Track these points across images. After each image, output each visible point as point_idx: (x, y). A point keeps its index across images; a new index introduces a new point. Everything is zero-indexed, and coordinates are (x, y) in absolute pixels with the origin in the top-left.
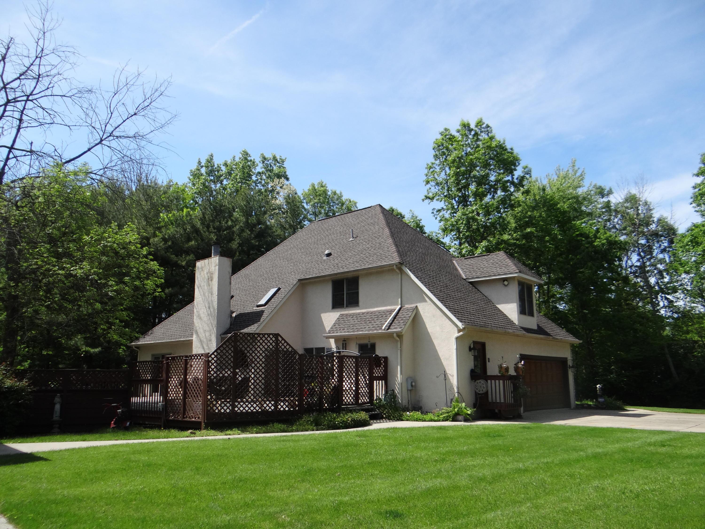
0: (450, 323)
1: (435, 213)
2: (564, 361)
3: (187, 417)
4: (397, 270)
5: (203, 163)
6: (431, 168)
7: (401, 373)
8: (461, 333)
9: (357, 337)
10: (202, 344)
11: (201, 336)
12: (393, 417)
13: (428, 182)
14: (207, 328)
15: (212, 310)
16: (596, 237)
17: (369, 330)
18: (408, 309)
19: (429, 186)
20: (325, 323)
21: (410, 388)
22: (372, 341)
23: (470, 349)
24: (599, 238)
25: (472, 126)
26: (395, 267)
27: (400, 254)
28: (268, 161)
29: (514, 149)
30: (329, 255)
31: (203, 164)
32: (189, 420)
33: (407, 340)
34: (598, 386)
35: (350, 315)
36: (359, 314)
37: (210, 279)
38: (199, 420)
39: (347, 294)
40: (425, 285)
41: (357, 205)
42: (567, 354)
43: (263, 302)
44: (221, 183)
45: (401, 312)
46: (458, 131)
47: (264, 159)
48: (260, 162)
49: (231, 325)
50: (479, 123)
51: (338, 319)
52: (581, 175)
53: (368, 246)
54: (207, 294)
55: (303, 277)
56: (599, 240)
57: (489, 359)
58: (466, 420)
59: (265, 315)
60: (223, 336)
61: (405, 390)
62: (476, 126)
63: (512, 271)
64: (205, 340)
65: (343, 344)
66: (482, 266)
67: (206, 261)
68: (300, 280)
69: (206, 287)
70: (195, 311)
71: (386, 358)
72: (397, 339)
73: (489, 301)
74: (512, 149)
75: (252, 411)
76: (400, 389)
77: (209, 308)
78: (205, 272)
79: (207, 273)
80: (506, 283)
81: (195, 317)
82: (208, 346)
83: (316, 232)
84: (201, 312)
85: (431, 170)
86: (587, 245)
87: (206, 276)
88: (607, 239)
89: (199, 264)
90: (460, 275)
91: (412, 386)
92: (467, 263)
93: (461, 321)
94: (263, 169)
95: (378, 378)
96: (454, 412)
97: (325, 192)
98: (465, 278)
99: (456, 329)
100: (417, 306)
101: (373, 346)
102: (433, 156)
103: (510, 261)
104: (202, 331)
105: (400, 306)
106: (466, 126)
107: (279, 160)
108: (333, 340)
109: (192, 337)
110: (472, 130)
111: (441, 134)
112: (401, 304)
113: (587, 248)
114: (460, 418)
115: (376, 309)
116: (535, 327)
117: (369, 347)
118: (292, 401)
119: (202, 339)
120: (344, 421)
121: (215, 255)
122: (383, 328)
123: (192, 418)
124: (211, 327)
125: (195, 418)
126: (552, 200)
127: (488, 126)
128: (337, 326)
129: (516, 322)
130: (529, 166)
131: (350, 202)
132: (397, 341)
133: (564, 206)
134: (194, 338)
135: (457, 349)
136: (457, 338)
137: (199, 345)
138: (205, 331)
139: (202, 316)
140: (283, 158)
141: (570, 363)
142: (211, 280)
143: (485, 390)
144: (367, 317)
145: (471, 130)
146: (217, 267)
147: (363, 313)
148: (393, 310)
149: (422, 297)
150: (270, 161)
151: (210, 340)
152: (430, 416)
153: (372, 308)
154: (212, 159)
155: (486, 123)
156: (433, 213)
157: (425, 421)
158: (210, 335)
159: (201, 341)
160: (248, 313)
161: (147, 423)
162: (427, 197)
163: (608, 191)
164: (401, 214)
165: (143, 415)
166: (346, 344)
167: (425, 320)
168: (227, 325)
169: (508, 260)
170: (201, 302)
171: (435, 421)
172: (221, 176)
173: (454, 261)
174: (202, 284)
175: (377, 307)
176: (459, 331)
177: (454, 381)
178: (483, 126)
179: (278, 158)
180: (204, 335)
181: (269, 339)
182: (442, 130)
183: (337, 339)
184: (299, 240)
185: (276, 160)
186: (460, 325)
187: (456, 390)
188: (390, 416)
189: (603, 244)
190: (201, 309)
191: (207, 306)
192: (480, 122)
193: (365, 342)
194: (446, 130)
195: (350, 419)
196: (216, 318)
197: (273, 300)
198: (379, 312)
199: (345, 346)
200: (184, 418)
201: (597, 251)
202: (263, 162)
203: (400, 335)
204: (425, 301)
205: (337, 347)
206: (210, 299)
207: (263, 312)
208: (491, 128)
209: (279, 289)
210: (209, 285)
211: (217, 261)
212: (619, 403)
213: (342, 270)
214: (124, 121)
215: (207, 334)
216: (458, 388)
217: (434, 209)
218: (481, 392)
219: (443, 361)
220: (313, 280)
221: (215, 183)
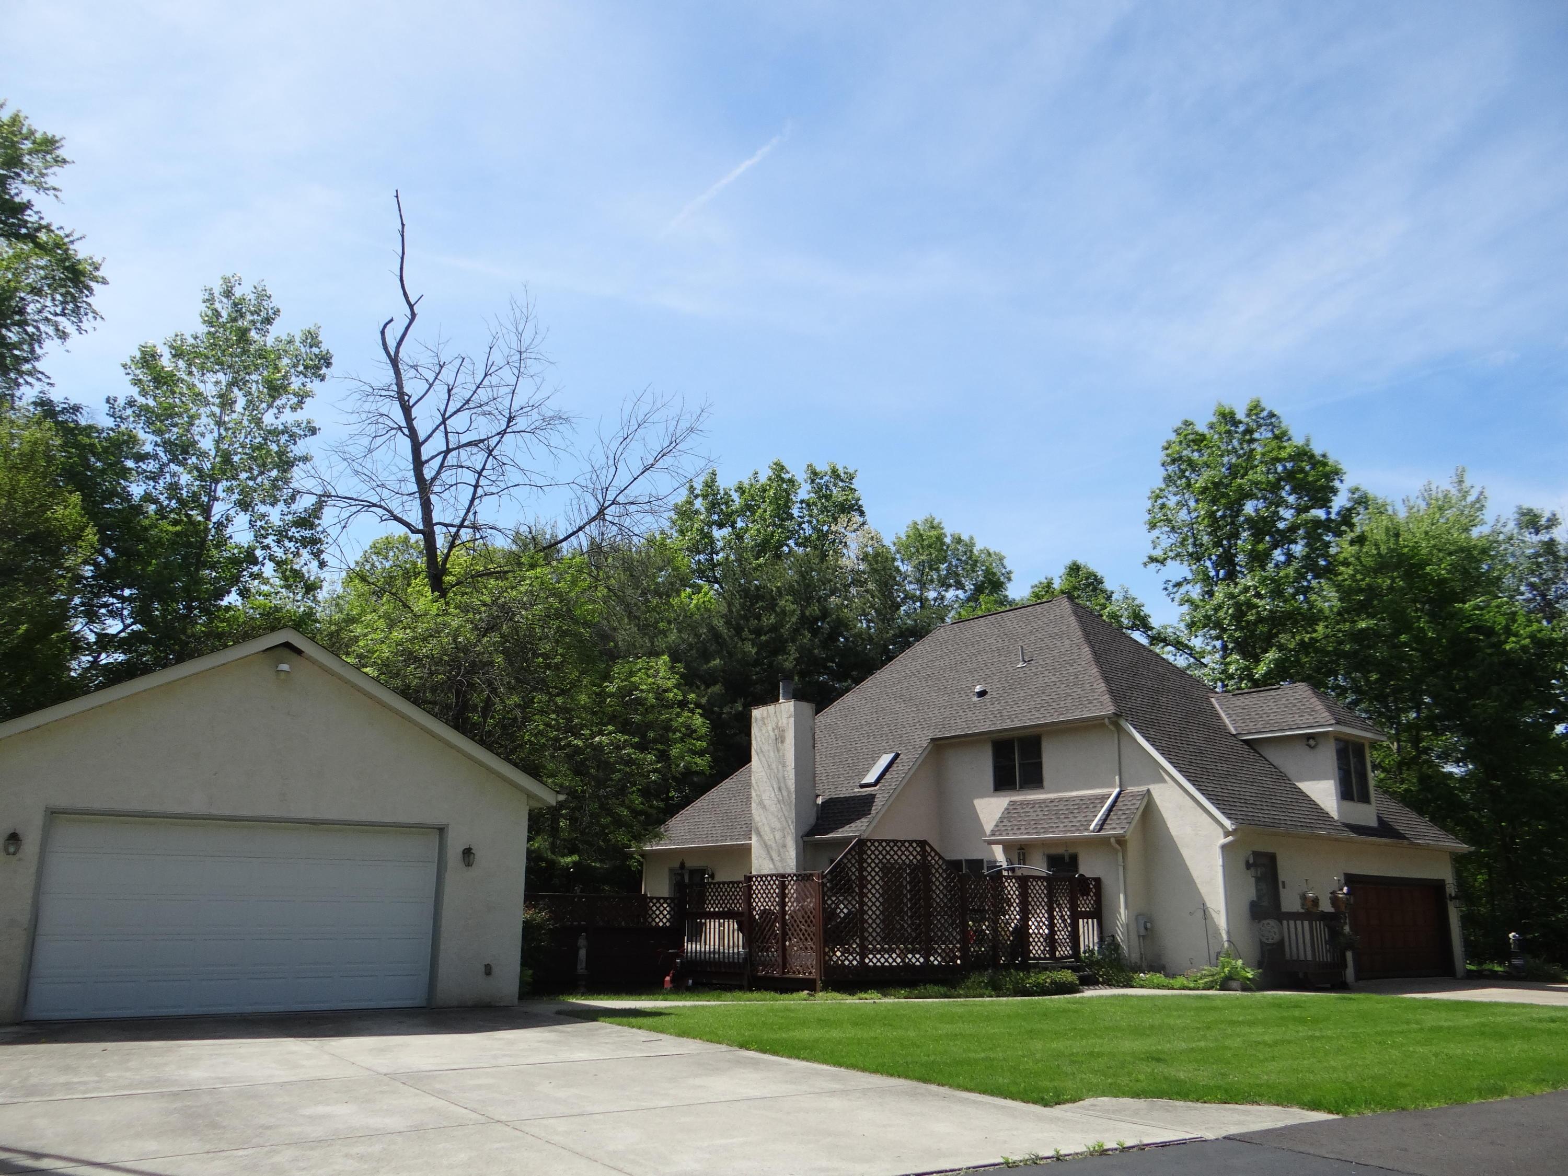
0: (1210, 820)
1: (1170, 588)
2: (1438, 886)
3: (788, 972)
4: (1111, 727)
5: (699, 487)
6: (1158, 497)
7: (1126, 907)
8: (1230, 838)
9: (1044, 843)
10: (769, 853)
11: (766, 838)
12: (1117, 981)
13: (1153, 526)
14: (778, 825)
15: (785, 793)
16: (1508, 631)
17: (1065, 832)
18: (1133, 795)
19: (1156, 532)
21: (1143, 932)
22: (1071, 851)
23: (1248, 866)
24: (1516, 635)
25: (1241, 415)
26: (1106, 720)
27: (1116, 696)
28: (821, 478)
29: (1328, 455)
30: (982, 694)
31: (697, 492)
32: (793, 976)
33: (1133, 848)
34: (1511, 935)
35: (1028, 803)
36: (1044, 801)
37: (780, 739)
38: (811, 977)
39: (1020, 765)
40: (1162, 754)
42: (1445, 873)
43: (871, 778)
44: (733, 527)
45: (1120, 799)
46: (1212, 426)
47: (814, 474)
48: (806, 481)
49: (818, 819)
50: (1255, 409)
51: (1006, 809)
52: (1478, 500)
53: (1054, 679)
54: (774, 766)
55: (939, 735)
56: (1514, 639)
57: (1283, 883)
58: (1244, 989)
59: (878, 803)
60: (806, 839)
61: (1134, 936)
62: (1248, 415)
63: (1322, 721)
64: (774, 845)
65: (1019, 854)
66: (1266, 710)
67: (771, 708)
68: (932, 739)
69: (772, 754)
70: (754, 794)
71: (1098, 881)
72: (1117, 846)
73: (1282, 777)
74: (1324, 456)
75: (890, 964)
76: (1126, 933)
77: (780, 789)
78: (770, 728)
79: (774, 730)
80: (1312, 742)
81: (754, 805)
82: (780, 855)
83: (950, 647)
84: (765, 797)
85: (1160, 501)
86: (1489, 651)
87: (772, 734)
88: (1532, 636)
89: (757, 713)
90: (1225, 728)
91: (1146, 929)
92: (1238, 703)
93: (1229, 818)
94: (813, 495)
95: (1086, 915)
96: (1222, 975)
97: (940, 538)
98: (1234, 732)
99: (1220, 832)
100: (1148, 790)
101: (1074, 859)
102: (1162, 480)
103: (1318, 703)
104: (767, 829)
105: (1118, 790)
106: (1228, 418)
107: (842, 475)
108: (1001, 847)
109: (750, 839)
110: (1240, 422)
111: (1177, 432)
112: (1121, 786)
113: (1490, 655)
114: (1234, 984)
115: (1074, 794)
116: (1374, 823)
117: (1067, 859)
118: (951, 950)
119: (769, 843)
120: (1039, 984)
121: (784, 698)
122: (1092, 827)
123: (799, 973)
124: (784, 823)
125: (805, 974)
126: (1413, 557)
127: (1272, 415)
128: (1006, 822)
129: (1335, 814)
130: (1364, 487)
132: (1116, 851)
133: (1440, 570)
134: (754, 841)
135: (1224, 866)
136: (1224, 847)
137: (763, 853)
138: (773, 830)
139: (767, 803)
140: (851, 470)
141: (1451, 889)
142: (782, 742)
143: (1277, 938)
144: (1060, 807)
145: (1236, 423)
146: (793, 719)
147: (1052, 801)
148: (1104, 798)
149: (1158, 775)
150: (825, 478)
151: (784, 846)
152: (1181, 980)
153: (1066, 791)
154: (713, 481)
155: (1268, 409)
156: (1166, 589)
157: (1173, 988)
158: (784, 837)
159: (767, 847)
160: (846, 799)
161: (714, 981)
162: (1153, 560)
163: (1549, 520)
165: (709, 969)
166: (1024, 854)
167: (1164, 816)
168: (812, 820)
169: (1315, 699)
170: (765, 779)
171: (1190, 989)
172: (733, 512)
173: (1213, 700)
174: (766, 748)
175: (1077, 790)
176: (1227, 834)
177: (1221, 921)
178: (1261, 416)
179: (841, 471)
180: (772, 837)
181: (911, 849)
182: (1178, 424)
183: (1008, 847)
184: (920, 661)
185: (838, 476)
186: (1228, 823)
187: (1225, 936)
188: (1110, 980)
189: (1524, 649)
190: (764, 791)
191: (775, 786)
192: (1256, 407)
193: (1060, 851)
194: (1187, 423)
195: (1048, 980)
196: (793, 807)
197: (888, 776)
198: (1081, 798)
199: (1023, 859)
200: (784, 973)
201: (1509, 662)
202: (813, 481)
203: (1121, 841)
204: (1164, 781)
205: (1009, 861)
206: (780, 775)
207: (872, 797)
208: (1278, 418)
209: (897, 756)
210: (778, 751)
211: (792, 709)
213: (1009, 724)
214: (635, 479)
215: (778, 835)
216: (1228, 933)
217: (1167, 581)
218: (1270, 941)
219: (1199, 886)
220: (958, 740)
221: (721, 526)
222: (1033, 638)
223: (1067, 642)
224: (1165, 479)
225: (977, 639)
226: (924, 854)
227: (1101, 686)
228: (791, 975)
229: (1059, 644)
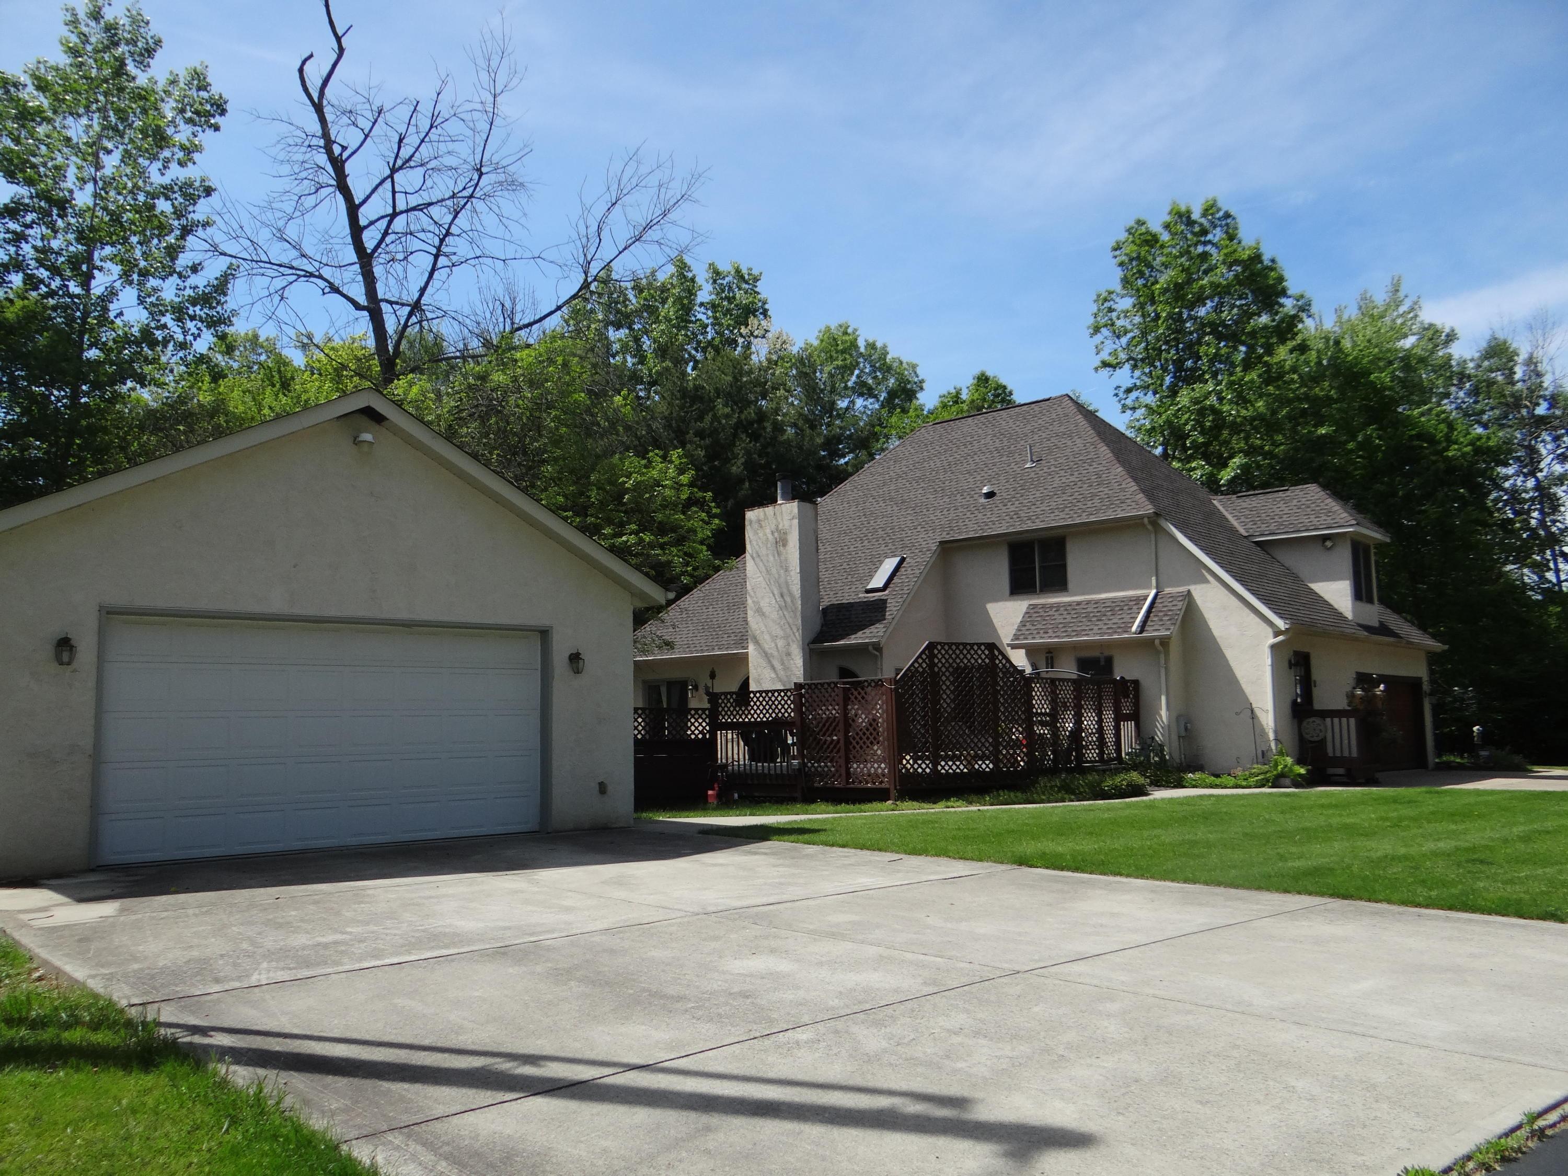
0: (1257, 620)
1: (1121, 395)
2: (1414, 684)
3: (853, 782)
4: (1150, 527)
6: (1105, 300)
7: (1168, 708)
8: (1281, 638)
9: (1075, 646)
10: (770, 662)
11: (766, 646)
12: (1166, 782)
13: (1097, 330)
14: (780, 633)
15: (788, 599)
16: (1450, 441)
17: (1102, 634)
18: (1172, 597)
19: (1098, 338)
20: (995, 621)
21: (1183, 733)
22: (1107, 653)
23: (1291, 665)
24: (1456, 443)
25: (1196, 216)
26: (1146, 520)
27: (1150, 496)
28: (724, 278)
29: (1277, 259)
30: (990, 495)
32: (859, 786)
33: (1175, 648)
34: (1475, 729)
35: (1051, 606)
36: (1070, 604)
37: (781, 541)
38: (883, 785)
39: (1040, 567)
40: (1207, 554)
41: (919, 370)
42: (1419, 670)
43: (878, 581)
44: (630, 328)
45: (1158, 601)
46: (1167, 226)
47: (717, 274)
48: (707, 281)
49: (822, 626)
50: (1210, 209)
51: (1026, 613)
52: (1412, 309)
53: (1072, 479)
54: (774, 571)
55: (948, 538)
56: (1456, 447)
57: (1315, 682)
58: (1296, 785)
59: (893, 608)
60: (812, 646)
61: (1174, 737)
62: (1204, 214)
63: (1342, 522)
64: (776, 654)
65: (1047, 658)
66: (1277, 511)
67: (769, 510)
68: (940, 542)
69: (771, 558)
70: (749, 601)
71: (1136, 683)
72: (1161, 648)
73: (1296, 578)
74: (1273, 261)
75: (954, 771)
76: (1167, 735)
77: (782, 596)
78: (768, 531)
79: (772, 533)
80: (1329, 544)
81: (750, 613)
82: (783, 664)
83: (937, 448)
84: (764, 604)
85: (1107, 305)
86: (1434, 458)
87: (770, 536)
88: (1472, 443)
89: (751, 515)
90: (1233, 530)
91: (1186, 729)
92: (1244, 505)
93: (1281, 618)
94: (714, 297)
95: (1127, 718)
96: (1275, 773)
97: (854, 345)
98: (1246, 534)
99: (1269, 631)
100: (1189, 591)
101: (1109, 661)
102: (1119, 281)
103: (1334, 504)
104: (767, 637)
105: (1153, 592)
106: (1185, 217)
107: (746, 277)
108: (1024, 651)
109: (747, 648)
110: (1195, 222)
111: (1129, 231)
112: (1157, 587)
113: (1434, 462)
114: (1287, 781)
115: (1104, 596)
116: (1376, 624)
117: (1102, 663)
118: (1012, 755)
119: (769, 651)
120: (1116, 786)
121: (784, 498)
122: (1134, 629)
123: (867, 783)
124: (788, 630)
125: (874, 783)
126: (1356, 364)
127: (1227, 215)
128: (1029, 626)
129: (1349, 615)
130: (1308, 295)
131: (901, 363)
132: (1158, 652)
133: (1383, 377)
134: (751, 649)
135: (1272, 665)
136: (1273, 647)
137: (763, 663)
138: (774, 638)
139: (766, 610)
140: (755, 272)
141: (1426, 687)
142: (784, 545)
143: (1322, 735)
144: (1089, 610)
145: (1190, 223)
146: (796, 522)
147: (1079, 603)
148: (1141, 599)
149: (1199, 573)
150: (727, 279)
151: (788, 654)
152: (1225, 779)
153: (1094, 593)
154: (609, 277)
155: (1224, 209)
156: (1116, 395)
157: (1226, 787)
158: (789, 644)
159: (767, 656)
160: (851, 605)
161: (756, 794)
162: (1105, 364)
163: (1448, 336)
164: (1005, 387)
165: (750, 782)
166: (1052, 658)
167: (1206, 616)
168: (817, 627)
169: (1330, 500)
170: (764, 584)
171: (1243, 787)
172: (630, 312)
173: (1215, 502)
174: (763, 551)
175: (1106, 592)
176: (1277, 633)
177: (1268, 719)
178: (1217, 216)
179: (744, 271)
180: (773, 645)
181: (972, 652)
182: (1132, 223)
183: (1031, 652)
185: (742, 277)
186: (1281, 624)
187: (1271, 736)
188: (1158, 781)
189: (1464, 455)
190: (763, 597)
191: (776, 592)
192: (1212, 206)
193: (1096, 653)
194: (1140, 223)
195: (1125, 783)
196: (799, 614)
197: (896, 580)
198: (1113, 600)
199: (1050, 663)
200: (848, 783)
201: (1451, 467)
202: (715, 282)
203: (1165, 642)
204: (1207, 582)
205: (1034, 666)
206: (782, 580)
207: (884, 602)
208: (1234, 219)
209: (903, 560)
210: (779, 554)
211: (796, 510)
212: (1518, 759)
213: (1025, 527)
214: (620, 253)
215: (781, 643)
216: (1276, 732)
217: (1118, 387)
218: (1316, 739)
219: (1244, 686)
220: (969, 543)
221: (618, 326)
222: (1036, 437)
223: (1078, 441)
224: (1122, 280)
225: (969, 439)
226: (992, 657)
227: (1132, 486)
228: (856, 785)
229: (1069, 443)
